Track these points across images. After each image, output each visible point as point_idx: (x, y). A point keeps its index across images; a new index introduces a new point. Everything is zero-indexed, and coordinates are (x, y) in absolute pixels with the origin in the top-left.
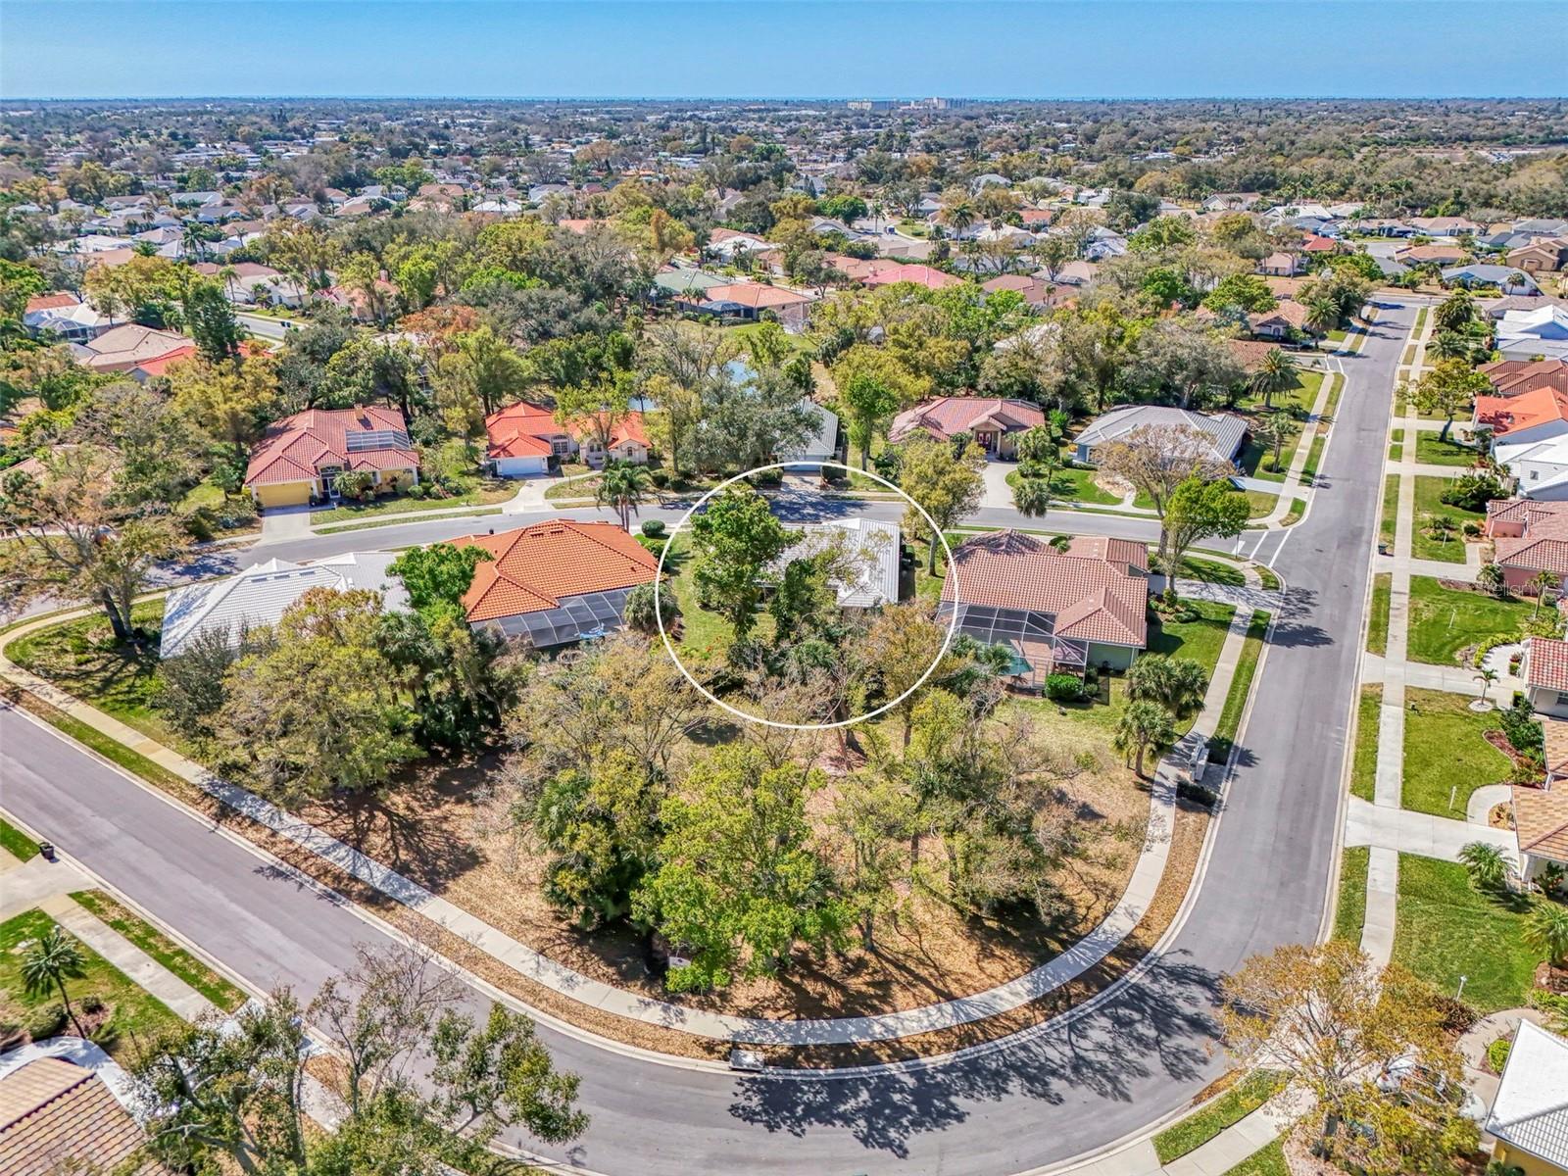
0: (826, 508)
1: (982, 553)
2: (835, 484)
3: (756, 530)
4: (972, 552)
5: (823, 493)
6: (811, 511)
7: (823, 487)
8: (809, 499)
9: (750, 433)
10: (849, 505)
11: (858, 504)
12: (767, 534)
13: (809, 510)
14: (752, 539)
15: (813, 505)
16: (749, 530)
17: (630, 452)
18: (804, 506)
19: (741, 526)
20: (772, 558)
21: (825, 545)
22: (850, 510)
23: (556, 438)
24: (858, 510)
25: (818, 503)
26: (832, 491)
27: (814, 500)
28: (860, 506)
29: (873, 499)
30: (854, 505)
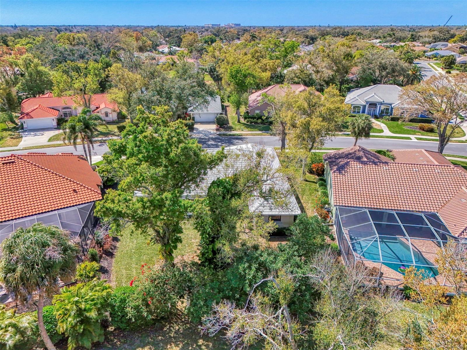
0: (222, 141)
1: (354, 165)
2: (224, 128)
3: (174, 152)
4: (347, 164)
5: (218, 133)
6: (213, 143)
7: (217, 130)
8: (211, 136)
9: (173, 96)
10: (234, 139)
11: (240, 138)
12: (187, 157)
13: (211, 142)
14: (171, 162)
15: (213, 139)
16: (167, 154)
17: (107, 114)
18: (209, 140)
19: (158, 150)
20: (194, 180)
21: (242, 165)
22: (235, 141)
23: (64, 108)
24: (240, 141)
25: (216, 138)
26: (223, 131)
27: (214, 137)
28: (241, 139)
29: (247, 135)
30: (237, 139)
